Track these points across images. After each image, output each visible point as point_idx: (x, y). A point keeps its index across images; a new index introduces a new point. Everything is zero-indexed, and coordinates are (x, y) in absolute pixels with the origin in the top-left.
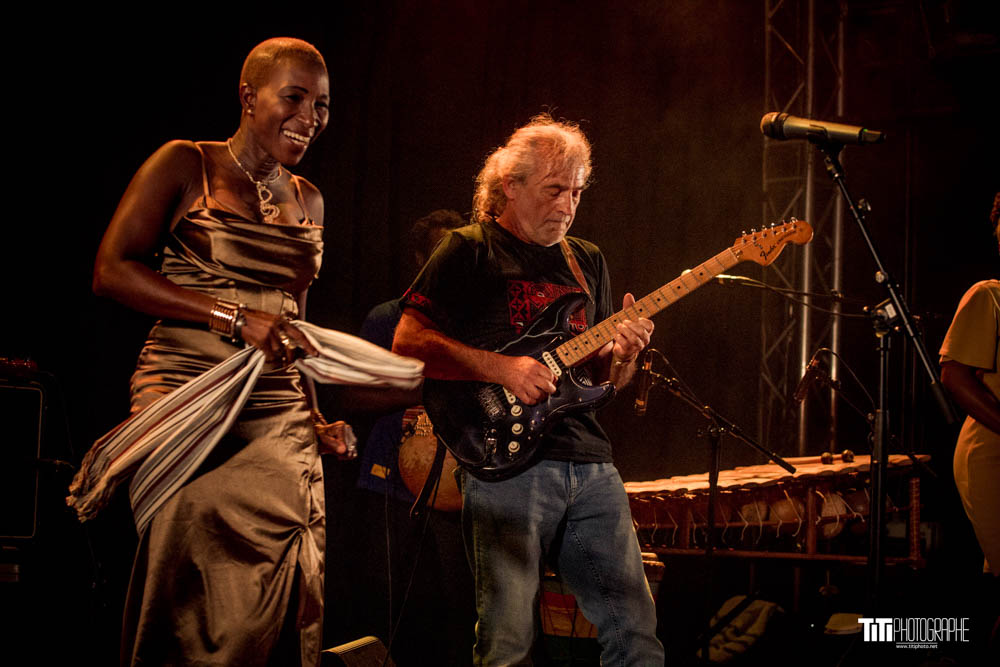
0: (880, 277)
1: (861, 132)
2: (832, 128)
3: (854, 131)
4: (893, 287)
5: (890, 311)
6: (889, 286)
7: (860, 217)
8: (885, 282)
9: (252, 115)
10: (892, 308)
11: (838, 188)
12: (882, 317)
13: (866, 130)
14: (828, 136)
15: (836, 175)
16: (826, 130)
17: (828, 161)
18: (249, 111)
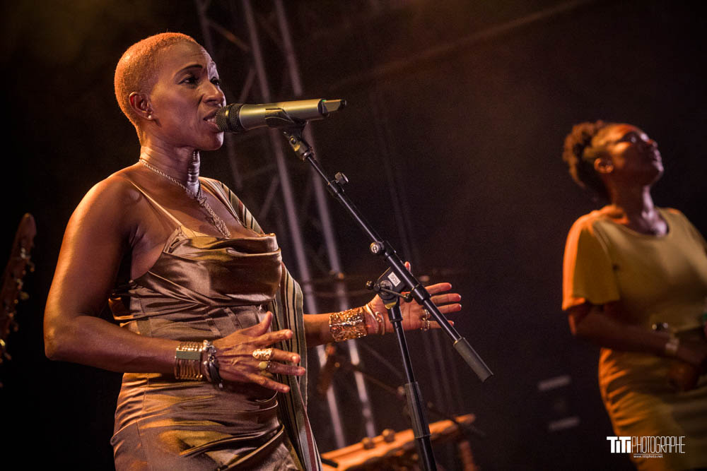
0: (375, 247)
1: (320, 104)
2: (289, 107)
3: (312, 105)
4: (392, 254)
5: (394, 280)
6: (386, 254)
7: (340, 191)
8: (381, 252)
9: (154, 120)
10: (395, 276)
11: (313, 169)
12: (388, 288)
13: (325, 101)
14: (288, 116)
15: (305, 154)
16: (283, 110)
17: (292, 142)
18: (150, 117)
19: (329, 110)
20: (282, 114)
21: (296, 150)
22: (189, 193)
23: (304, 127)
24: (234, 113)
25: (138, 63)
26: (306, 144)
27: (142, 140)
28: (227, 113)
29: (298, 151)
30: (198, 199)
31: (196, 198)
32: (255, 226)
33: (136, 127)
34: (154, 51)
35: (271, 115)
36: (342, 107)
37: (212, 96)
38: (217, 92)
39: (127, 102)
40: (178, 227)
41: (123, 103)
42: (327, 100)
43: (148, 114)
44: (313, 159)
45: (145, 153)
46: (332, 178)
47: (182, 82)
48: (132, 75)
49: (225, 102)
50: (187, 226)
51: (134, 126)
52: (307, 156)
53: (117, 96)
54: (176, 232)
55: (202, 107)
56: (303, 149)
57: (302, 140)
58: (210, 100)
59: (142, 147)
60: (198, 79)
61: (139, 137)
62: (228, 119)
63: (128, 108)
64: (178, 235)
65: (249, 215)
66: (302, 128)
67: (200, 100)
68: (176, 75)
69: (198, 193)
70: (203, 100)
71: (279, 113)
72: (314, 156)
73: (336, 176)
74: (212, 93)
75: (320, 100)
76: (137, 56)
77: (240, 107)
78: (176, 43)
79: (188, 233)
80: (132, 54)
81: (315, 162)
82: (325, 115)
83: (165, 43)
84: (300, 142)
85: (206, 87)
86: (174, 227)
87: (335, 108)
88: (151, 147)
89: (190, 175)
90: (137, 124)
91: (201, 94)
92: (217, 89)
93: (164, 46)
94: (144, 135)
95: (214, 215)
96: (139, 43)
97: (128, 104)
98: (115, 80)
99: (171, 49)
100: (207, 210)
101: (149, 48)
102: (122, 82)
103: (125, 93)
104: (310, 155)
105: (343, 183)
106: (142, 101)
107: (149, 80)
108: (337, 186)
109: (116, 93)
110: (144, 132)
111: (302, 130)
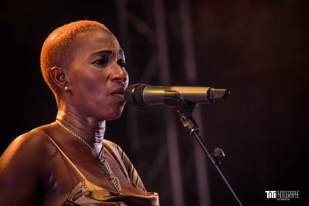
1: (208, 92)
3: (202, 91)
9: (69, 91)
13: (213, 89)
14: (182, 98)
15: (192, 130)
16: (179, 93)
17: (183, 119)
18: (66, 88)
19: (216, 96)
20: (177, 96)
21: (185, 126)
22: (93, 152)
23: (194, 108)
24: (139, 91)
25: (60, 43)
26: (194, 122)
27: (59, 105)
28: (133, 90)
29: (187, 127)
30: (100, 158)
31: (98, 156)
32: (140, 182)
33: (56, 95)
34: (73, 35)
35: (168, 96)
36: (226, 95)
37: (117, 76)
38: (122, 72)
39: (49, 74)
40: (83, 181)
41: (46, 75)
42: (215, 88)
43: (65, 86)
44: (198, 134)
45: (61, 115)
46: (212, 151)
47: (93, 63)
48: (54, 53)
49: (127, 81)
50: (90, 180)
51: (53, 94)
52: (194, 132)
53: (42, 68)
54: (81, 184)
55: (109, 83)
56: (191, 126)
57: (190, 118)
58: (116, 79)
59: (59, 111)
60: (107, 61)
61: (57, 103)
62: (133, 95)
63: (50, 79)
64: (81, 187)
65: (136, 173)
66: (192, 109)
67: (108, 77)
68: (90, 56)
69: (100, 153)
70: (110, 78)
71: (175, 95)
72: (199, 133)
73: (216, 150)
74: (118, 72)
75: (209, 88)
76: (59, 38)
77: (145, 86)
78: (92, 30)
79: (89, 186)
80: (55, 36)
81: (200, 137)
82: (211, 101)
83: (83, 29)
84: (189, 120)
85: (114, 67)
86: (79, 180)
87: (221, 96)
88: (66, 112)
89: (97, 138)
90: (56, 92)
91: (109, 73)
92: (122, 69)
93: (82, 32)
94: (61, 102)
95: (111, 172)
96: (62, 27)
97: (50, 76)
98: (41, 56)
99: (87, 34)
100: (105, 168)
101: (69, 32)
102: (46, 57)
103: (48, 67)
104: (197, 132)
105: (220, 156)
106: (61, 75)
107: (68, 58)
108: (216, 158)
109: (41, 66)
110: (61, 100)
111: (192, 110)
